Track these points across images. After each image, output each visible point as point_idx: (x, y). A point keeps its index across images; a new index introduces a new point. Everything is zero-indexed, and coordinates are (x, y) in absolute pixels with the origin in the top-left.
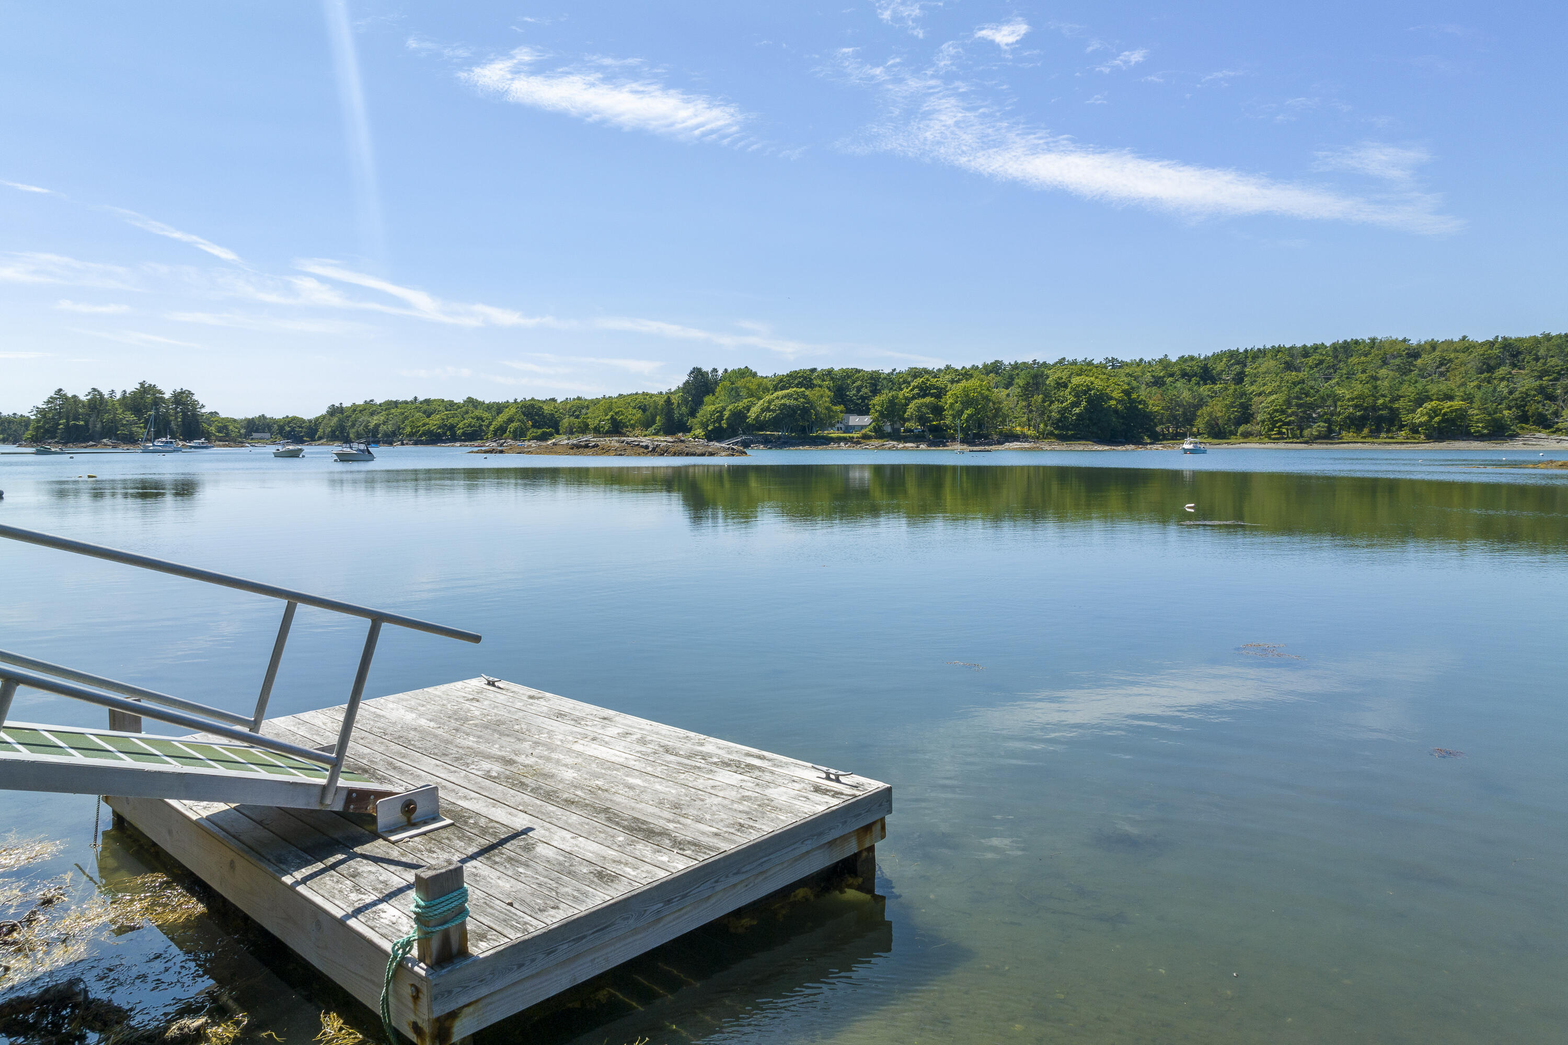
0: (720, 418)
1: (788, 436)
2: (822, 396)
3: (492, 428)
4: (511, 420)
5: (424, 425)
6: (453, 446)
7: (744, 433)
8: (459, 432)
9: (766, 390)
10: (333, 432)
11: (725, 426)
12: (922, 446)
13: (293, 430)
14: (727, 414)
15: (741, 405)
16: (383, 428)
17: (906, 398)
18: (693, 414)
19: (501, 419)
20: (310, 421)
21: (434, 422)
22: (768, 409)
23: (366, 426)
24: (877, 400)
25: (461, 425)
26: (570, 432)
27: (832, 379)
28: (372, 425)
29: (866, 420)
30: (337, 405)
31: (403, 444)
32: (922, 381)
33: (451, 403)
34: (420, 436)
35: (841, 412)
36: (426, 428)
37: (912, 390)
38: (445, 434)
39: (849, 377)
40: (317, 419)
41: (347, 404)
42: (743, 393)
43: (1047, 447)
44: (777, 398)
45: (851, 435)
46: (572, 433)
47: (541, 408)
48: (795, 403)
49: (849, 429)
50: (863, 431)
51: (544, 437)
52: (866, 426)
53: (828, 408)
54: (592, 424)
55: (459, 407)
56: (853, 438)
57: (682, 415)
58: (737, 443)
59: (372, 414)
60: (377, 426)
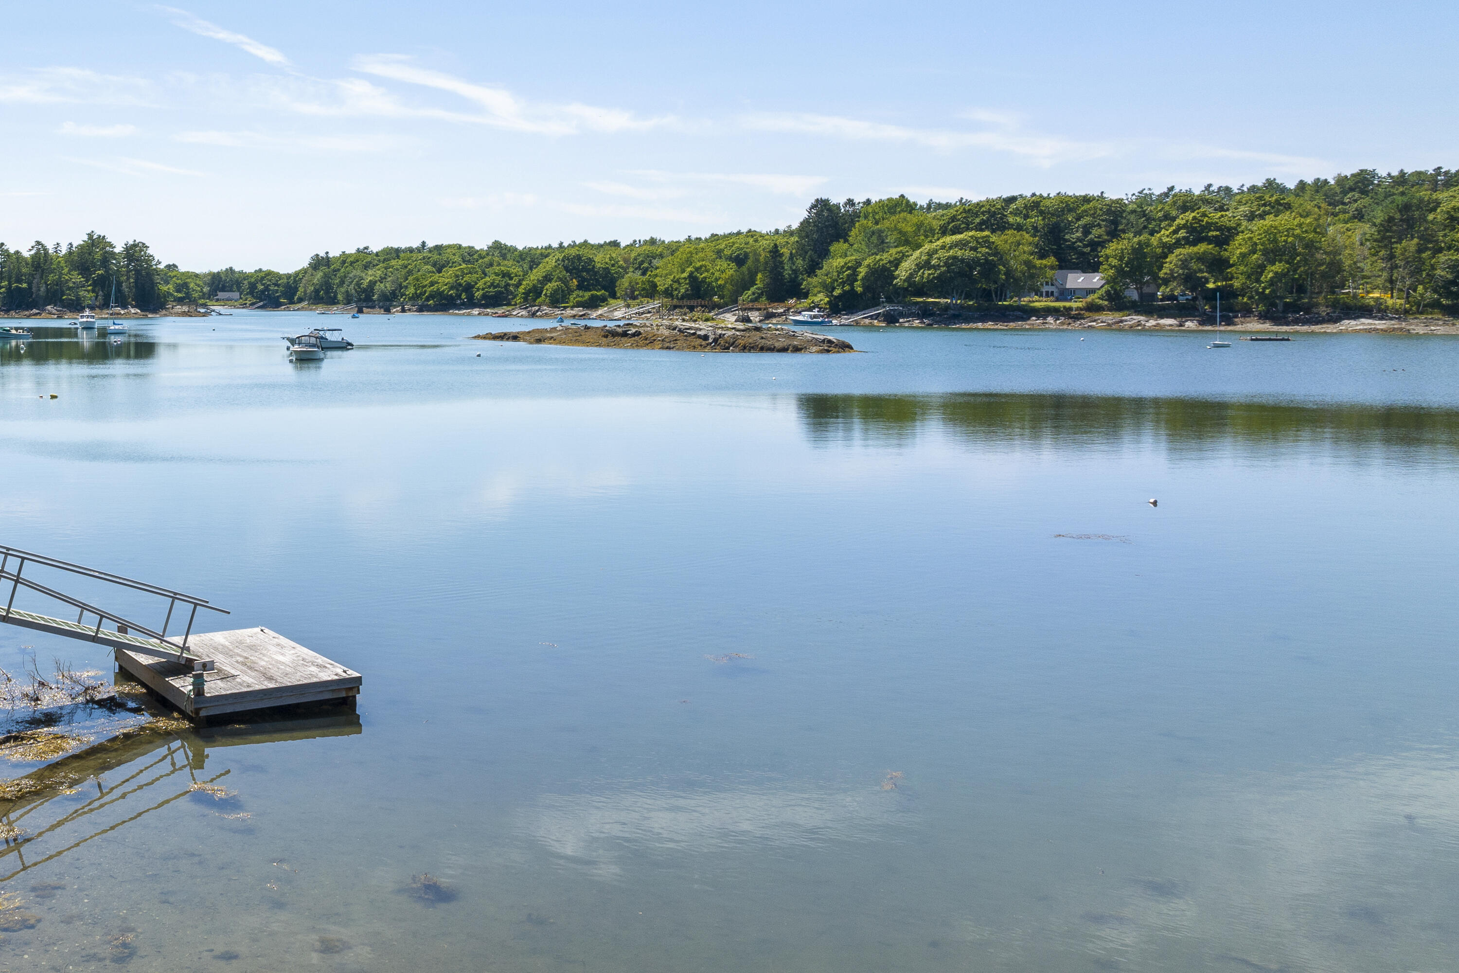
0: (852, 279)
1: (961, 307)
2: (1019, 244)
3: (521, 289)
4: (547, 278)
5: (432, 284)
6: (469, 315)
7: (889, 300)
8: (478, 294)
9: (930, 233)
10: (317, 291)
11: (859, 289)
12: (1190, 325)
13: (267, 288)
14: (862, 271)
15: (885, 258)
16: (379, 287)
17: (1164, 245)
18: (813, 268)
19: (536, 275)
20: (289, 276)
21: (445, 280)
22: (927, 265)
23: (358, 284)
24: (1113, 248)
25: (480, 284)
26: (632, 295)
27: (1042, 213)
28: (365, 284)
29: (1096, 280)
30: (322, 254)
31: (403, 311)
32: (1194, 218)
33: (471, 251)
34: (428, 299)
35: (1052, 268)
36: (435, 288)
37: (1175, 232)
38: (459, 296)
39: (1070, 210)
40: (297, 274)
41: (334, 253)
42: (891, 239)
43: (1421, 330)
44: (943, 247)
45: (1067, 304)
46: (634, 298)
47: (591, 260)
48: (972, 254)
49: (1065, 294)
50: (1090, 298)
51: (593, 304)
52: (1092, 291)
53: (1028, 263)
54: (662, 284)
56: (1070, 309)
57: (795, 272)
58: (877, 317)
59: (366, 267)
60: (372, 284)
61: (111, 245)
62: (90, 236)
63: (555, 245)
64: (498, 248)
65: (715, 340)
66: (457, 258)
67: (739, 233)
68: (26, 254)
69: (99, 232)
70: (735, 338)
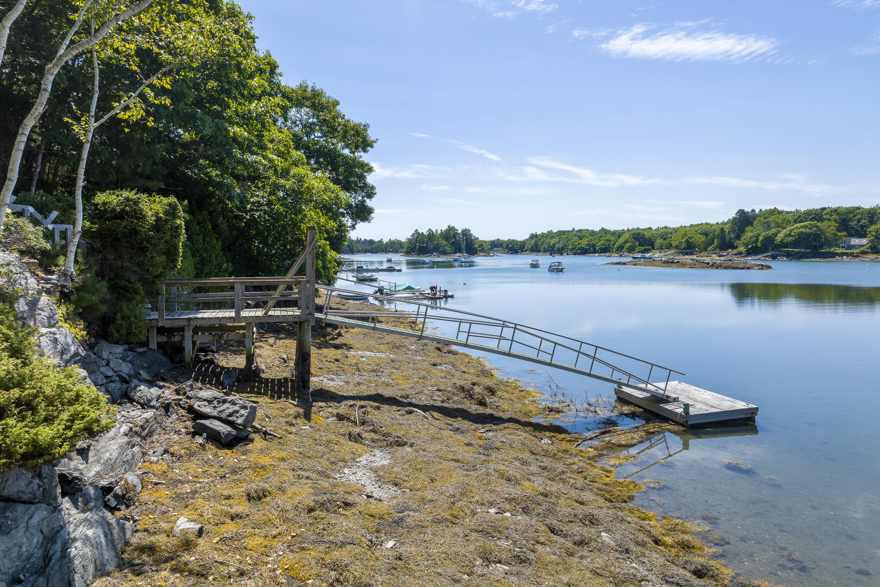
0: (756, 241)
1: (804, 253)
2: (830, 226)
3: (616, 246)
4: (626, 242)
5: (579, 244)
6: (594, 256)
7: (773, 250)
8: (597, 248)
9: (789, 222)
10: (532, 247)
11: (759, 245)
13: (513, 246)
14: (761, 238)
15: (770, 232)
16: (557, 246)
18: (738, 237)
19: (621, 241)
20: (521, 242)
21: (584, 242)
22: (790, 235)
23: (549, 244)
24: (873, 228)
25: (598, 244)
26: (661, 248)
27: (838, 214)
28: (551, 244)
29: (864, 241)
30: (534, 233)
31: (568, 254)
33: (593, 232)
34: (577, 250)
35: (845, 236)
36: (580, 246)
38: (590, 249)
39: (851, 213)
40: (524, 241)
41: (539, 233)
42: (773, 225)
44: (796, 228)
45: (852, 251)
46: (662, 249)
47: (644, 234)
48: (809, 231)
49: (850, 247)
50: (862, 249)
51: (646, 251)
52: (863, 246)
53: (835, 235)
54: (674, 244)
55: (597, 234)
56: (853, 253)
57: (731, 238)
58: (767, 256)
59: (552, 238)
60: (554, 244)
61: (457, 230)
62: (449, 227)
63: (626, 229)
64: (603, 230)
65: (713, 265)
66: (588, 235)
67: (702, 224)
68: (425, 234)
69: (452, 225)
70: (721, 264)
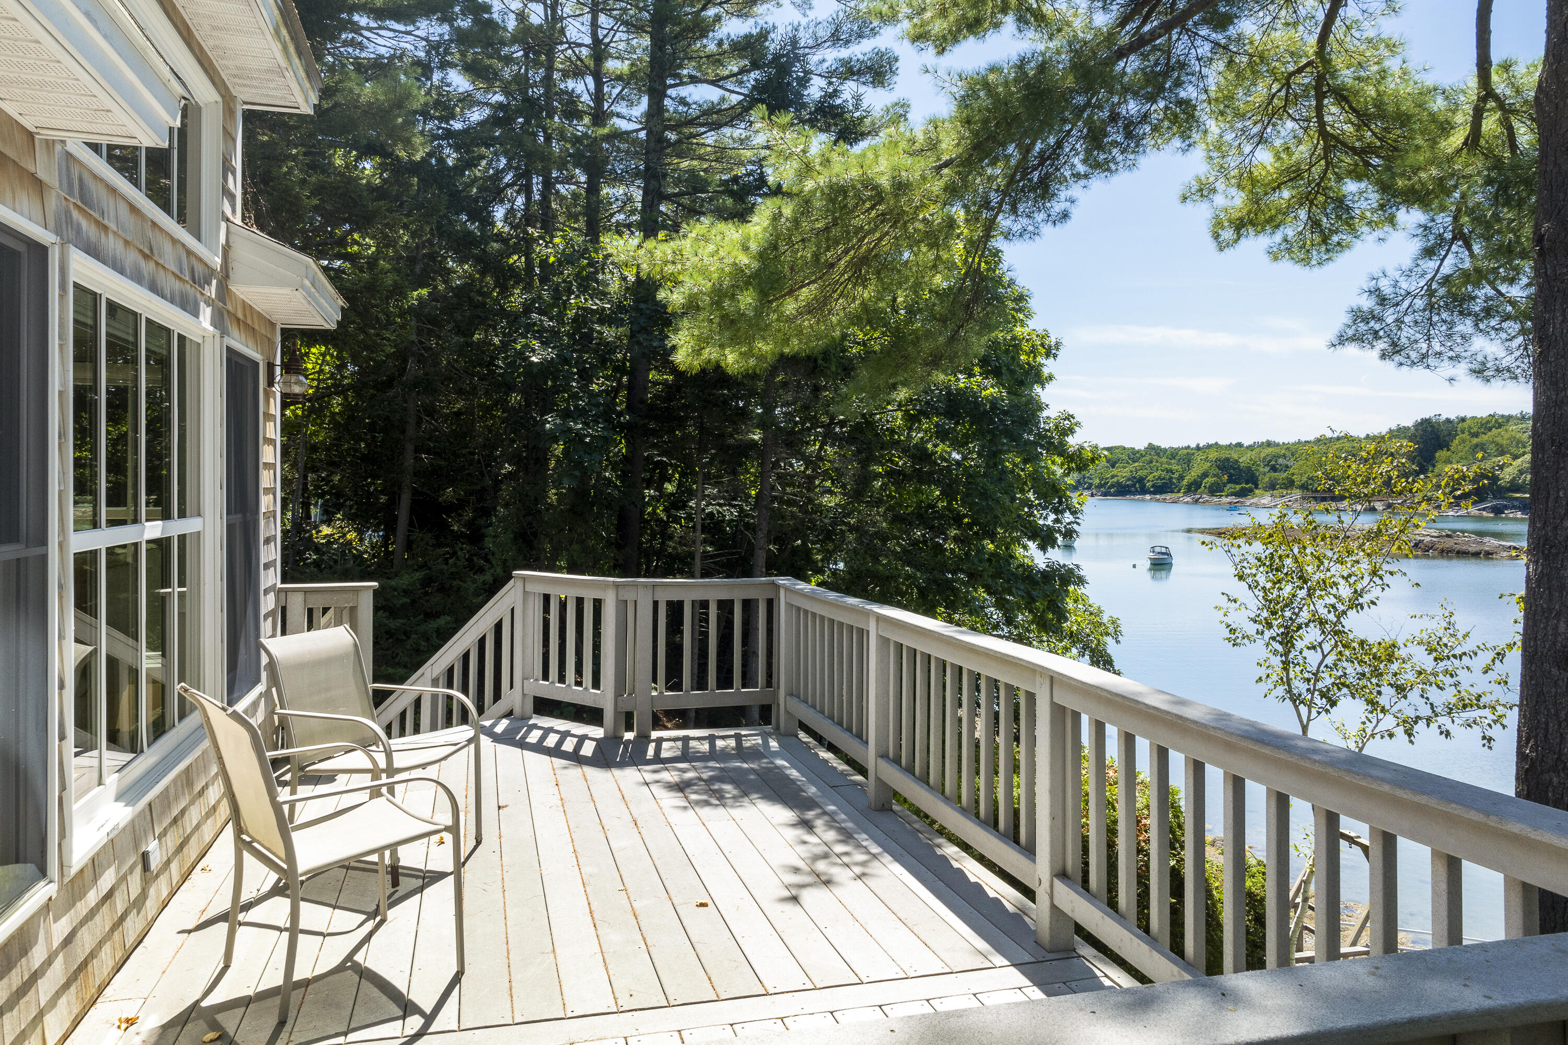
3: (1185, 482)
4: (1205, 475)
5: (1113, 477)
6: (1143, 500)
8: (1149, 485)
9: (1521, 445)
15: (1489, 464)
19: (1193, 471)
21: (1122, 474)
25: (1150, 477)
26: (1272, 486)
33: (1134, 451)
34: (1110, 488)
36: (1115, 480)
38: (1134, 485)
42: (1492, 449)
46: (1274, 489)
47: (1237, 461)
51: (1243, 493)
54: (1299, 480)
55: (1142, 456)
58: (1484, 509)
64: (1151, 448)
66: (1124, 457)
